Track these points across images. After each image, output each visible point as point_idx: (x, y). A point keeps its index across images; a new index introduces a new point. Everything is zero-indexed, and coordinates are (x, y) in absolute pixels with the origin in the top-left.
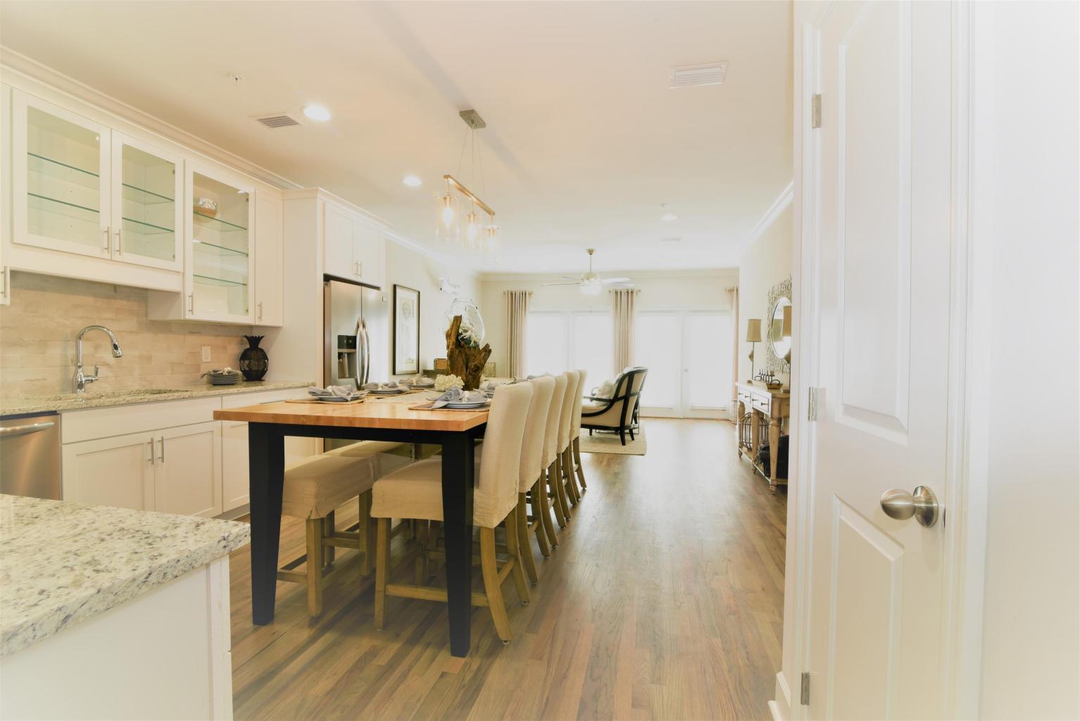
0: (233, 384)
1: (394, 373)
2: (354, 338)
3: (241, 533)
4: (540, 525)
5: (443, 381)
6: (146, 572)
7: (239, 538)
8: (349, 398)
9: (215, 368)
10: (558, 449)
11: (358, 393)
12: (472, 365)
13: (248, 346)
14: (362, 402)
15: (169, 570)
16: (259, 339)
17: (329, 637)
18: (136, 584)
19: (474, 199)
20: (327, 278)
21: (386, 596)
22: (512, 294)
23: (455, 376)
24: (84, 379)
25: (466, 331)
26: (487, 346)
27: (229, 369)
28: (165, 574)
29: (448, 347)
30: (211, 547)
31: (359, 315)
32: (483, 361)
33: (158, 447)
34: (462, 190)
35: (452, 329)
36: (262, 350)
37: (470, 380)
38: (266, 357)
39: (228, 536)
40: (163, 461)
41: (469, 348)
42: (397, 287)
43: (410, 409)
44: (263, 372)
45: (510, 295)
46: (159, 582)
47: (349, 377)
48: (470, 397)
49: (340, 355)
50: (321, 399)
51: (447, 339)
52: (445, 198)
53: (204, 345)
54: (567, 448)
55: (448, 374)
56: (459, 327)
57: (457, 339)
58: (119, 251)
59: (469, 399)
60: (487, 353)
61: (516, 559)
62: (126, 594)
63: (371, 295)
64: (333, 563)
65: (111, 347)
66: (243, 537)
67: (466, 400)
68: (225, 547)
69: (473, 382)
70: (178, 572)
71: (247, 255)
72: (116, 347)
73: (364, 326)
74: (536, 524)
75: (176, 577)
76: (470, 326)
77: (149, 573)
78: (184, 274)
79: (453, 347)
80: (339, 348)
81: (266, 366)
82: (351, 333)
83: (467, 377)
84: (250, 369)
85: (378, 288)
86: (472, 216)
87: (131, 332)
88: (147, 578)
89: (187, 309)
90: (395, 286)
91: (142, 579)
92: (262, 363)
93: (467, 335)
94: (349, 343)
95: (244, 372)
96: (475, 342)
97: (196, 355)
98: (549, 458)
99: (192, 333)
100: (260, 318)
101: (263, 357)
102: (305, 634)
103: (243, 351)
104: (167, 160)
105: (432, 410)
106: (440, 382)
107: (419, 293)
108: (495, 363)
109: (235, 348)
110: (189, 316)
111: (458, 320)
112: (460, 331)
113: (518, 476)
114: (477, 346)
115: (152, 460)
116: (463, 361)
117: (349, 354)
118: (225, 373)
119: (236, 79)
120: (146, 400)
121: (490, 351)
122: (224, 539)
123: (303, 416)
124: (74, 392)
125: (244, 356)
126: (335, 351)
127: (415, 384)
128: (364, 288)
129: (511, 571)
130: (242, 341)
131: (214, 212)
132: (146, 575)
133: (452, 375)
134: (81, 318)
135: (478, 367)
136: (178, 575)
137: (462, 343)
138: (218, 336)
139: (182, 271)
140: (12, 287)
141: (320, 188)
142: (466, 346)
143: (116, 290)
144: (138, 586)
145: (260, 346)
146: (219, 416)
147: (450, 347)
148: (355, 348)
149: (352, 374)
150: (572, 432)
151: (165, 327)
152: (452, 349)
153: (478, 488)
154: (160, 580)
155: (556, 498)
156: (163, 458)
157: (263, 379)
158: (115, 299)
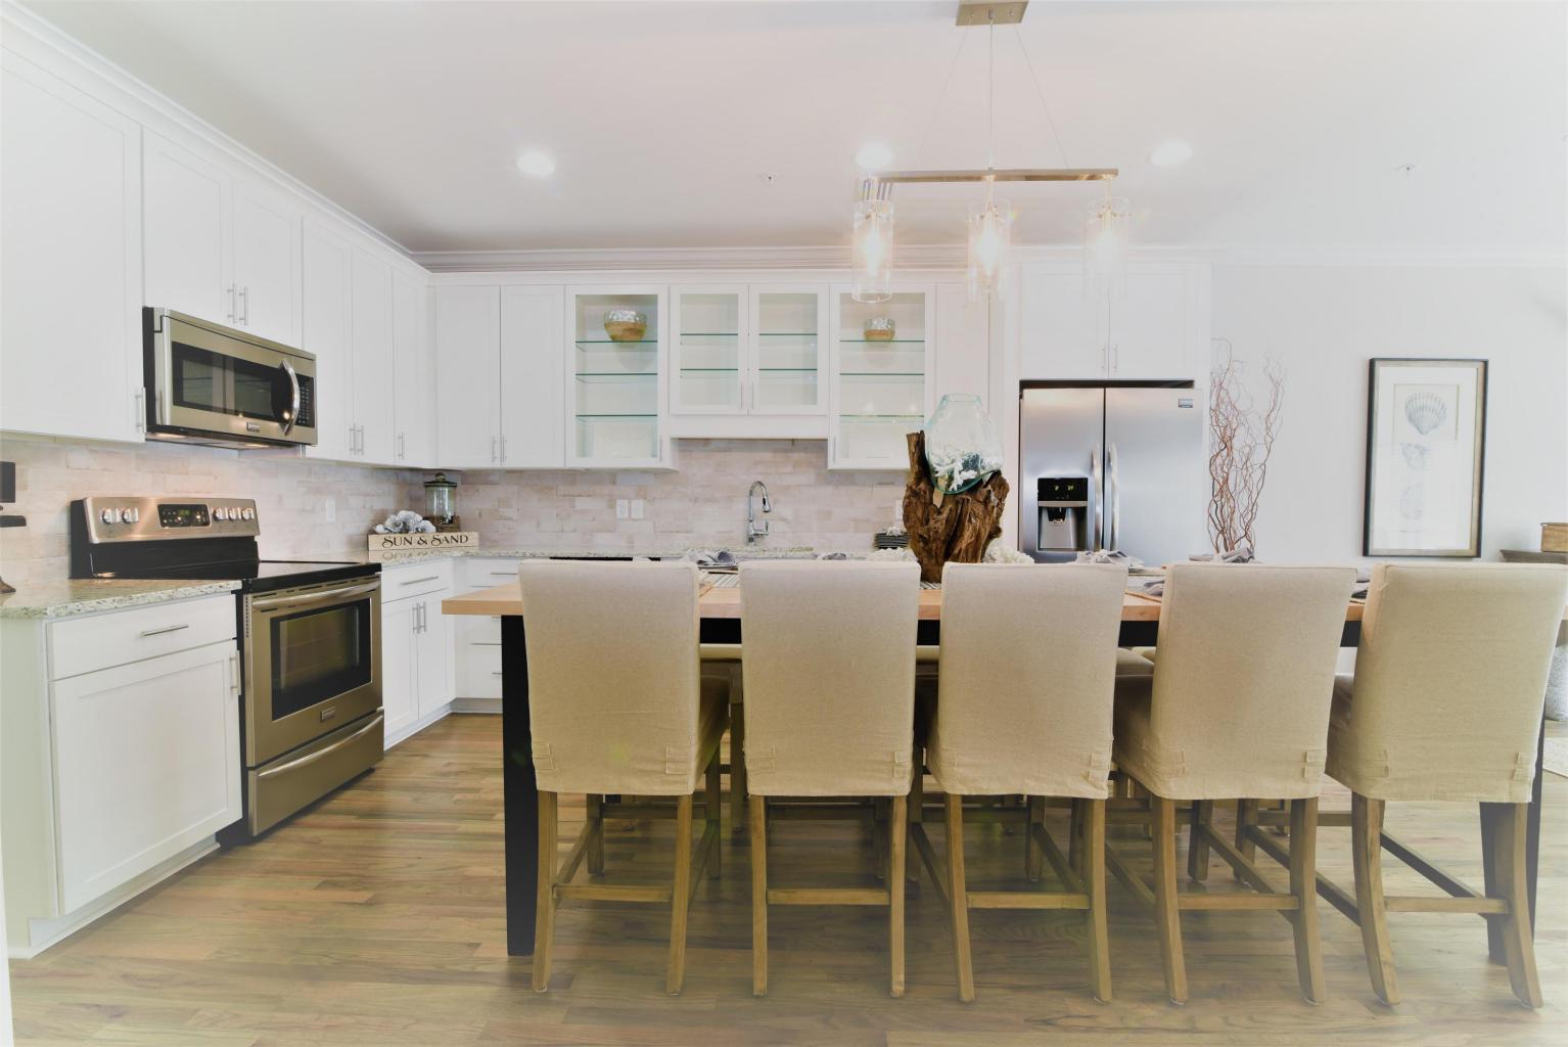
1: (1365, 552)
2: (1081, 482)
20: (1023, 387)
24: (754, 534)
49: (1058, 513)
58: (753, 404)
78: (829, 415)
80: (1040, 499)
82: (1075, 475)
85: (1186, 384)
87: (810, 486)
89: (831, 457)
90: (1372, 363)
94: (1065, 492)
99: (881, 484)
104: (809, 293)
107: (1484, 362)
110: (832, 466)
124: (747, 545)
131: (891, 333)
151: (847, 478)
158: (792, 451)
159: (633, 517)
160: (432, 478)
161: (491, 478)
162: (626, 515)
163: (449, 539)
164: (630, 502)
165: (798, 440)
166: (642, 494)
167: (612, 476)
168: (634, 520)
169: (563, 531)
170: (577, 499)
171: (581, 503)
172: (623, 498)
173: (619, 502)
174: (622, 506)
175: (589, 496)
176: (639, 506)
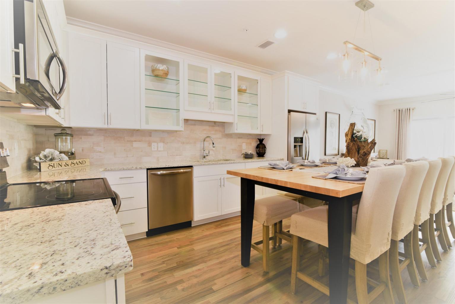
0: (251, 158)
1: (325, 155)
2: (302, 138)
3: (122, 265)
4: (411, 263)
5: (342, 161)
6: (38, 286)
7: (120, 268)
8: (285, 168)
9: (246, 152)
10: (431, 211)
11: (291, 165)
12: (362, 152)
13: (259, 143)
14: (292, 170)
15: (57, 286)
16: (263, 140)
17: (269, 286)
18: (29, 293)
19: (368, 53)
20: (290, 111)
21: (297, 278)
22: (399, 111)
23: (350, 158)
24: (205, 155)
25: (358, 132)
26: (374, 140)
27: (251, 152)
28: (54, 288)
29: (346, 141)
30: (94, 273)
31: (304, 127)
32: (369, 150)
33: (222, 181)
34: (358, 49)
35: (349, 131)
36: (264, 144)
37: (360, 161)
38: (265, 147)
39: (110, 267)
40: (224, 187)
41: (361, 142)
42: (327, 113)
43: (313, 177)
44: (265, 153)
45: (398, 111)
46: (50, 293)
47: (300, 156)
48: (353, 173)
49: (295, 146)
50: (274, 168)
51: (346, 137)
52: (344, 55)
53: (243, 143)
54: (440, 211)
55: (346, 157)
56: (353, 129)
57: (352, 136)
58: (213, 109)
59: (352, 174)
60: (373, 145)
61: (387, 286)
62: (22, 299)
63: (312, 118)
64: (281, 245)
65: (212, 144)
66: (123, 267)
67: (350, 175)
68: (107, 273)
69: (363, 162)
70: (67, 287)
71: (257, 105)
72: (213, 144)
73: (307, 132)
74: (407, 262)
75: (64, 290)
76: (362, 128)
77: (41, 286)
78: (234, 115)
79: (350, 141)
80: (294, 143)
81: (265, 150)
82: (301, 136)
83: (358, 159)
84: (260, 152)
85: (315, 114)
86: (364, 63)
87: (220, 138)
88: (40, 290)
89: (235, 129)
90: (326, 113)
91: (36, 290)
92: (264, 149)
93: (359, 134)
94: (299, 141)
95: (257, 153)
96: (365, 138)
97: (240, 146)
98: (421, 217)
99: (239, 138)
100: (262, 131)
101: (264, 147)
102: (260, 279)
103: (257, 145)
104: (229, 73)
105: (325, 179)
106: (340, 161)
107: (340, 115)
108: (387, 150)
109: (255, 144)
110: (236, 132)
111: (353, 125)
112: (355, 132)
113: (391, 229)
114: (366, 140)
115: (221, 186)
116: (356, 149)
117: (300, 146)
118: (249, 154)
119: (247, 30)
120: (219, 163)
121: (375, 143)
122: (107, 268)
123: (257, 176)
124: (203, 159)
125: (258, 147)
126: (292, 144)
127: (327, 162)
128: (307, 114)
129: (382, 292)
130: (257, 140)
131: (246, 90)
132: (38, 288)
133: (348, 157)
134: (205, 134)
135: (366, 153)
136: (66, 289)
137: (356, 139)
138: (248, 139)
139: (234, 114)
140: (184, 124)
141: (286, 71)
142: (358, 141)
143: (215, 123)
144: (32, 294)
145: (263, 143)
146: (229, 172)
147: (348, 141)
148: (302, 143)
149: (301, 155)
150: (445, 199)
151: (230, 136)
152: (349, 142)
153: (354, 234)
154: (50, 292)
155: (428, 244)
156: (224, 185)
157: (264, 156)
158: (215, 126)
159: (159, 150)
160: (59, 131)
161: (89, 132)
162: (156, 149)
163: (78, 162)
164: (157, 144)
165: (216, 122)
166: (163, 141)
167: (149, 133)
168: (159, 151)
169: (127, 157)
170: (133, 142)
171: (135, 145)
172: (154, 142)
173: (153, 144)
174: (154, 146)
175: (140, 141)
176: (161, 145)
